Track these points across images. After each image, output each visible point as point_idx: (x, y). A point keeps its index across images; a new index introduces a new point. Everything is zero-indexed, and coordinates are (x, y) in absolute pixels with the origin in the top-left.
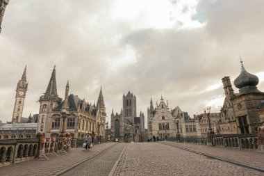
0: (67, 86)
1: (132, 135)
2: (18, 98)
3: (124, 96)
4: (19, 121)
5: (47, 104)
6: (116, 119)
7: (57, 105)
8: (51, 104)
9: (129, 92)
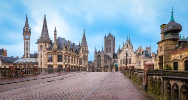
0: (55, 31)
1: (109, 67)
2: (26, 40)
3: (105, 37)
4: (29, 56)
5: (43, 45)
6: (98, 55)
7: (50, 46)
8: (46, 45)
9: (110, 33)
